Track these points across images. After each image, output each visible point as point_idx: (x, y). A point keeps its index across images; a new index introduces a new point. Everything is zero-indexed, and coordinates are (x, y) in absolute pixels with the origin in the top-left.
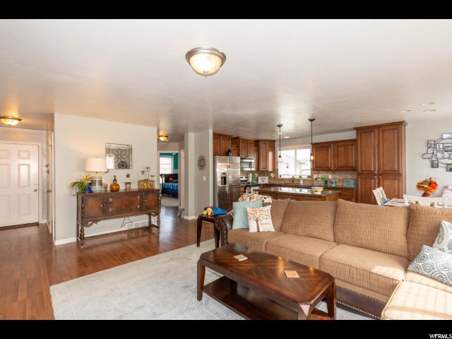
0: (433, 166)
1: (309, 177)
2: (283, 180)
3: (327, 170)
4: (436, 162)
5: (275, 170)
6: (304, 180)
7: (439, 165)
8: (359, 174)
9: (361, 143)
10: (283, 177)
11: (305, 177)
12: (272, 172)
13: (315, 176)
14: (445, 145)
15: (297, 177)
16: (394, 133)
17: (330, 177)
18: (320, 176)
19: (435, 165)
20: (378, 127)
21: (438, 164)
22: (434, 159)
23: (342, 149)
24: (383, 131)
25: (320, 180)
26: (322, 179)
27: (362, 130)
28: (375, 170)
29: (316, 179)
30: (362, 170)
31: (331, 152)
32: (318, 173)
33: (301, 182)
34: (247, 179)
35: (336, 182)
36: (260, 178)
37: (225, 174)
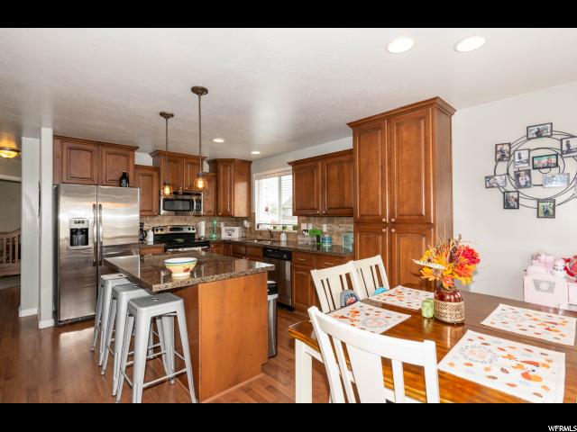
0: (507, 205)
1: (295, 228)
2: (261, 233)
4: (515, 195)
5: (251, 216)
6: (287, 234)
7: (521, 201)
8: (357, 223)
10: (261, 228)
11: (290, 228)
12: (246, 218)
13: (303, 227)
14: (533, 154)
15: (279, 228)
16: (419, 127)
17: (325, 228)
18: (310, 227)
19: (513, 203)
20: (390, 116)
21: (517, 200)
22: (510, 187)
23: (334, 172)
24: (398, 125)
25: (307, 234)
26: (313, 231)
27: (363, 128)
28: (384, 215)
30: (361, 216)
32: (308, 222)
33: (283, 237)
34: (195, 231)
35: (331, 239)
36: (223, 229)
37: (83, 222)
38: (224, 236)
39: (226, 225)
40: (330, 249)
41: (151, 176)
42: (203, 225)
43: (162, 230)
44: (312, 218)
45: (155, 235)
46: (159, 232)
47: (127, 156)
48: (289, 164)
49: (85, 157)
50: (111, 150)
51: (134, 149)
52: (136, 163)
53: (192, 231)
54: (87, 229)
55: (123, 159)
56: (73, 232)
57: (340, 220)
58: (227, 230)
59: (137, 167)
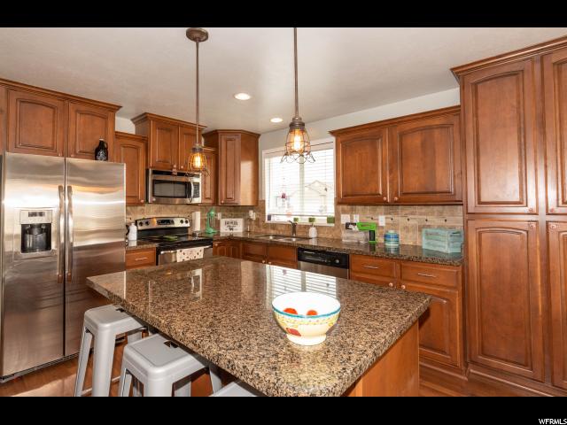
1: (330, 220)
2: (274, 226)
3: (375, 201)
5: (258, 205)
6: (319, 228)
9: (476, 115)
10: (274, 219)
11: (321, 221)
12: (251, 208)
13: (345, 219)
15: (303, 221)
17: (382, 220)
18: (356, 219)
23: (415, 141)
25: (355, 228)
26: (363, 226)
29: (347, 225)
30: (480, 202)
31: (383, 151)
32: (352, 212)
33: (313, 233)
34: (188, 225)
35: (397, 237)
36: (223, 221)
37: (41, 214)
38: (224, 230)
39: (223, 216)
40: (397, 250)
41: (137, 148)
42: (198, 216)
43: (147, 223)
44: (359, 208)
45: (138, 231)
46: (145, 227)
47: (105, 118)
48: (333, 133)
49: (44, 114)
50: (83, 108)
51: (114, 109)
52: (118, 129)
53: (185, 225)
54: (49, 226)
55: (98, 122)
56: (26, 230)
57: (409, 210)
58: (227, 223)
59: (119, 135)
